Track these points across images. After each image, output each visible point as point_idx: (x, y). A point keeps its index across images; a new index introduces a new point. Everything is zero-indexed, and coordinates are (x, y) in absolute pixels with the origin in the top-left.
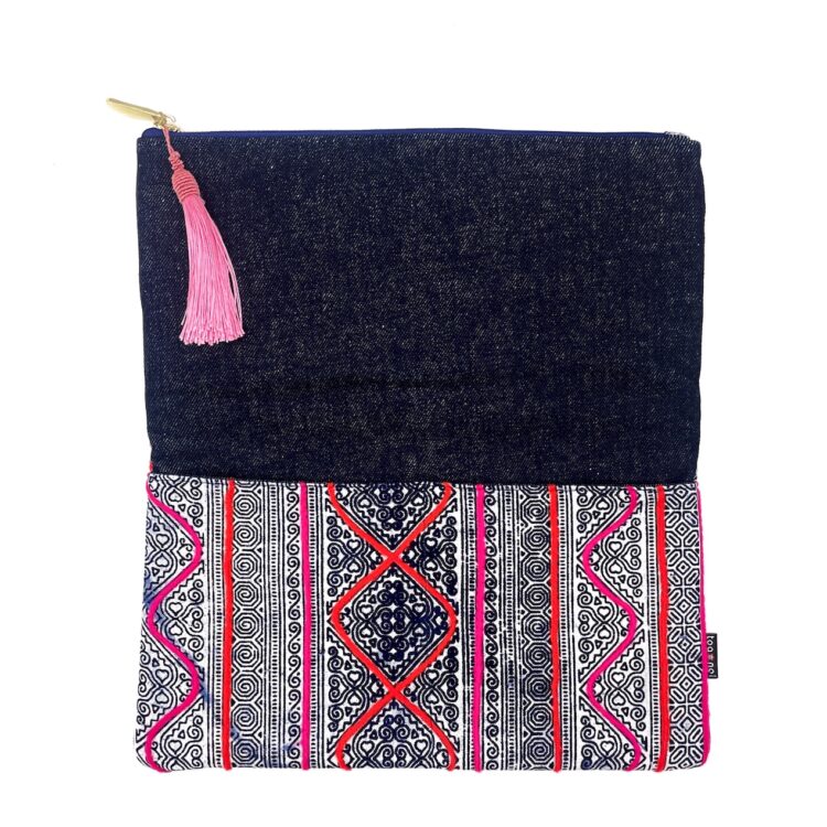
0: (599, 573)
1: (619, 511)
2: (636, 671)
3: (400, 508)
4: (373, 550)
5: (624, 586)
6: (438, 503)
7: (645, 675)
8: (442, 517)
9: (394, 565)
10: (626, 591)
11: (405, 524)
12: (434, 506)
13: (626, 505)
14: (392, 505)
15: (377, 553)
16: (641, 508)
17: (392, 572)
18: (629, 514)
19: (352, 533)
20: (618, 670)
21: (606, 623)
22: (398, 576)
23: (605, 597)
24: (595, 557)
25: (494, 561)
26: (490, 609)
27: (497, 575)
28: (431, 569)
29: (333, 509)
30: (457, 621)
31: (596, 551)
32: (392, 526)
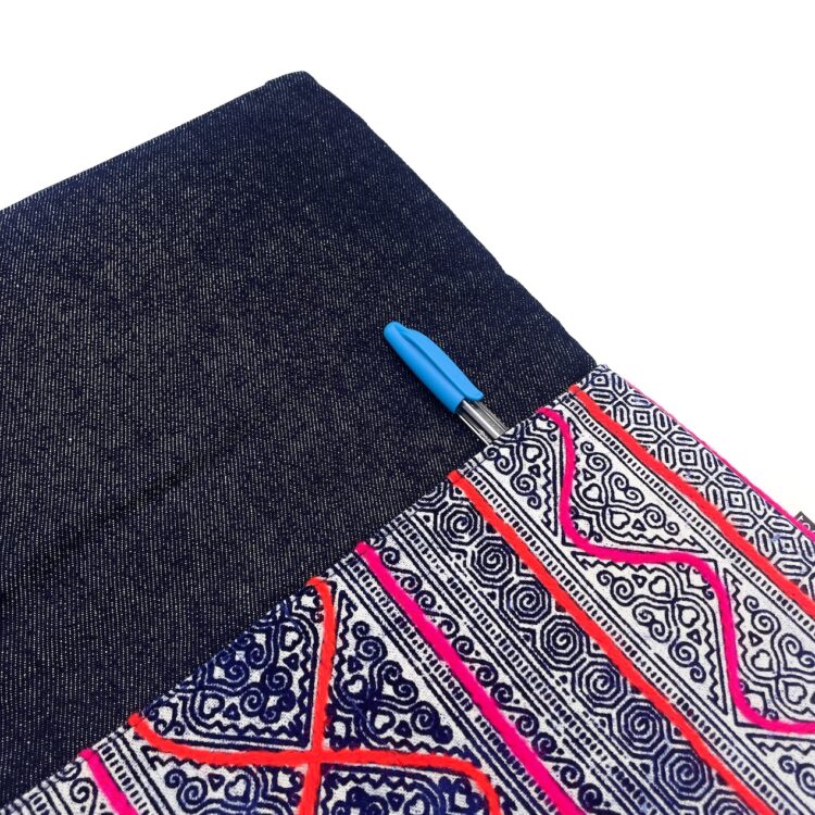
0: (606, 543)
1: (556, 445)
2: (773, 632)
3: (272, 670)
4: (275, 771)
5: (650, 533)
6: (321, 619)
7: (788, 626)
8: (343, 636)
9: (325, 768)
10: (657, 537)
11: (296, 690)
12: (320, 627)
13: (557, 433)
14: (255, 676)
15: (286, 771)
16: (576, 428)
17: (331, 783)
18: (571, 445)
19: (222, 771)
20: (752, 651)
21: (676, 599)
22: (344, 782)
23: (642, 567)
24: (583, 525)
25: (463, 638)
26: (517, 716)
27: (485, 656)
28: (386, 727)
29: (164, 756)
30: (488, 778)
31: (578, 516)
32: (279, 708)
